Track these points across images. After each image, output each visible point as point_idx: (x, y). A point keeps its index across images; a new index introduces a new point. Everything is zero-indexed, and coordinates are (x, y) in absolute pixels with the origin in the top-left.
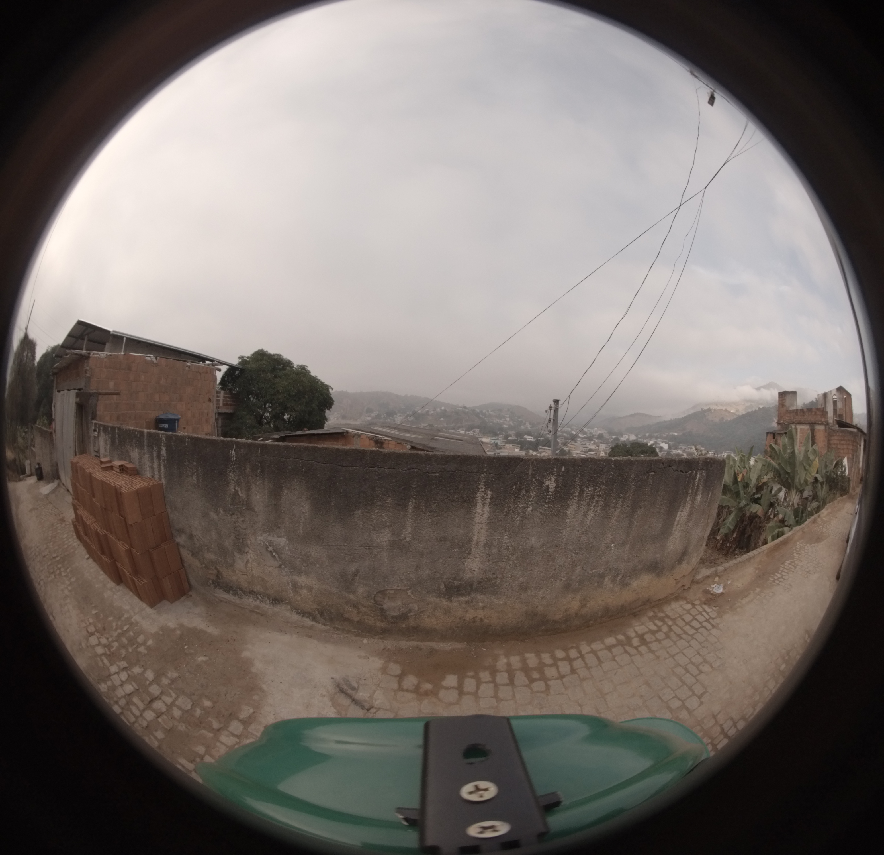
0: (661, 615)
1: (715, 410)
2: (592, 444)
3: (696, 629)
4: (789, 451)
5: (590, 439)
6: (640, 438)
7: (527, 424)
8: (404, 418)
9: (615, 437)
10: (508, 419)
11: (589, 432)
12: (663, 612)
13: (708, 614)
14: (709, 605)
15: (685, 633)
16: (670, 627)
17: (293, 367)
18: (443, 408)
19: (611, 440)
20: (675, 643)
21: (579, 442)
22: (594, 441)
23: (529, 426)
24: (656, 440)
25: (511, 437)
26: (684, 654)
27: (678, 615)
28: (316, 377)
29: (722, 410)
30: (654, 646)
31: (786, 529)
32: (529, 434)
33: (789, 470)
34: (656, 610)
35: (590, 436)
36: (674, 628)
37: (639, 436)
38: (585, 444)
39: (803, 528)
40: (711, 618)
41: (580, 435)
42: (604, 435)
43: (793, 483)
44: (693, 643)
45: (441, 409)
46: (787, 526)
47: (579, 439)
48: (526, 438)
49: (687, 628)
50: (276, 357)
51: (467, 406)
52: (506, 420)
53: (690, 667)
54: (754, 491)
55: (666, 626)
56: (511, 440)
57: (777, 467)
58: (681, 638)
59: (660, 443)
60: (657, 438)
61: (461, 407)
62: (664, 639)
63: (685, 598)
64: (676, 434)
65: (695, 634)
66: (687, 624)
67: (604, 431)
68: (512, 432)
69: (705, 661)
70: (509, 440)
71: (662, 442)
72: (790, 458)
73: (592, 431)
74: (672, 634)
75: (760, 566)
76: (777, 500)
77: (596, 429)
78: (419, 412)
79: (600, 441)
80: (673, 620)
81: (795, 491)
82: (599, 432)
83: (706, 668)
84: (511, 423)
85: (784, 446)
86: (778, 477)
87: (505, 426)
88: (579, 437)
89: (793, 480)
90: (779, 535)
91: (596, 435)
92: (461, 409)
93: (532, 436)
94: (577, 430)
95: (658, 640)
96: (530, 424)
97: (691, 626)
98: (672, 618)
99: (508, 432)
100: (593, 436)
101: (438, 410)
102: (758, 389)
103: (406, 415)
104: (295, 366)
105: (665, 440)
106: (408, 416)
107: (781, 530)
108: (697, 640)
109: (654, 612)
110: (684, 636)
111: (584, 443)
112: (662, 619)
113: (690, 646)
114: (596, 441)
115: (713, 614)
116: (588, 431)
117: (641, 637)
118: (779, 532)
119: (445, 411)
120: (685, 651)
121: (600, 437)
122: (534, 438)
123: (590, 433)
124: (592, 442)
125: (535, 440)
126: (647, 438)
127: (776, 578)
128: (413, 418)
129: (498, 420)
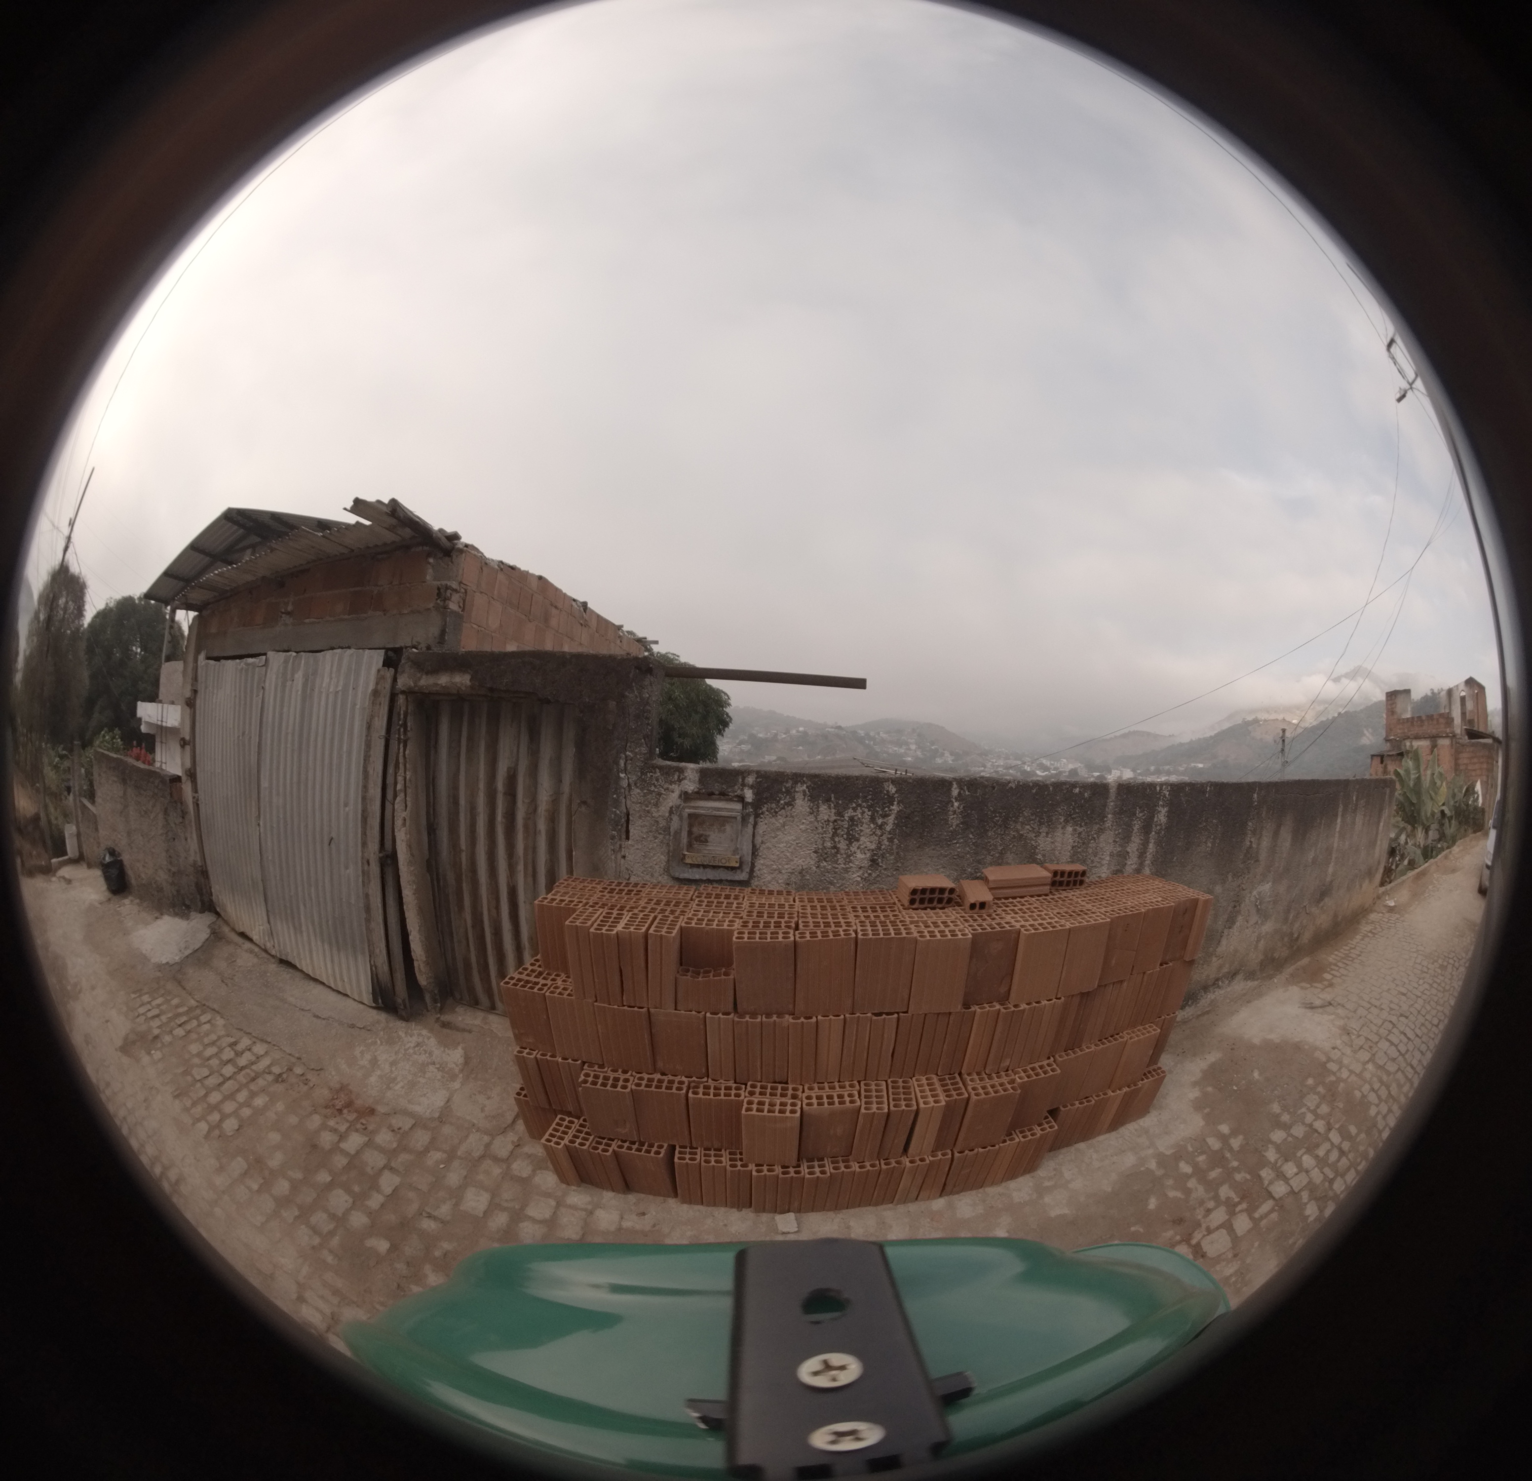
4: (1413, 776)
6: (1137, 775)
8: (735, 747)
10: (913, 747)
18: (801, 729)
23: (950, 759)
33: (1415, 801)
37: (1139, 772)
43: (1419, 817)
45: (798, 731)
51: (843, 725)
52: (909, 749)
61: (832, 727)
64: (1201, 766)
67: (1078, 765)
72: (1415, 785)
73: (1057, 765)
76: (1399, 844)
77: (1065, 760)
78: (761, 735)
81: (1421, 828)
85: (1408, 771)
87: (909, 759)
89: (1419, 813)
92: (833, 730)
94: (1032, 762)
101: (794, 732)
103: (737, 741)
106: (741, 743)
116: (1051, 764)
119: (806, 733)
128: (750, 746)
129: (896, 749)
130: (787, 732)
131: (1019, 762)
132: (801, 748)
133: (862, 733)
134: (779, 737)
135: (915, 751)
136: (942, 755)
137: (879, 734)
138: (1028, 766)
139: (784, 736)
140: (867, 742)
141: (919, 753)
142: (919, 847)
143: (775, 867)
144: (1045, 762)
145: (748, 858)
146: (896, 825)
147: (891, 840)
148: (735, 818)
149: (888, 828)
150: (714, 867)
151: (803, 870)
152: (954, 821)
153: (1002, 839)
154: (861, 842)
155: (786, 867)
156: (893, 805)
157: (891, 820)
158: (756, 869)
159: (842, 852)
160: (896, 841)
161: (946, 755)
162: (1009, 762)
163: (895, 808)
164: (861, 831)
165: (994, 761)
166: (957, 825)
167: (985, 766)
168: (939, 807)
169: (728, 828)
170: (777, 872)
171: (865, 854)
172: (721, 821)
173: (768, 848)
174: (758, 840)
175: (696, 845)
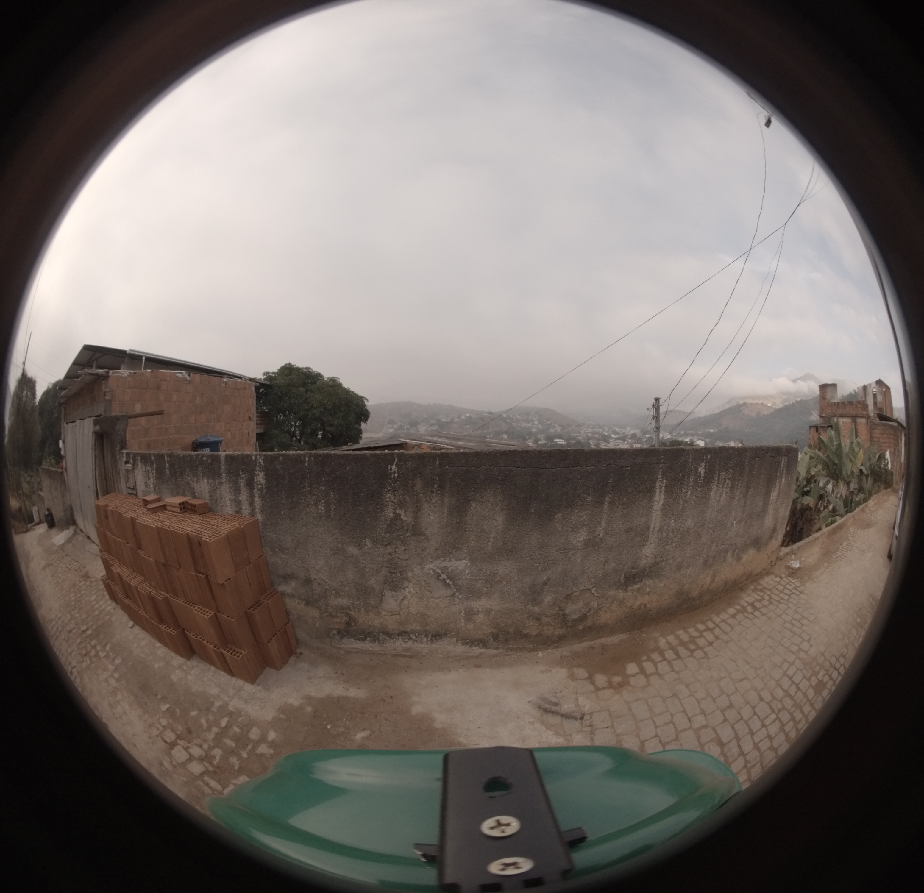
0: (760, 587)
1: (751, 404)
2: (626, 444)
3: (789, 595)
4: (835, 443)
5: (623, 439)
6: (675, 436)
7: (557, 426)
8: (428, 428)
9: (649, 436)
10: (536, 423)
11: (621, 432)
12: (761, 585)
13: (794, 584)
14: (792, 577)
15: (783, 599)
16: (769, 596)
17: (324, 379)
18: (468, 415)
19: (645, 439)
20: (777, 607)
21: (612, 443)
22: (628, 441)
23: (559, 429)
24: (691, 438)
25: (541, 441)
26: (787, 614)
27: (773, 586)
28: (349, 389)
29: (758, 403)
30: (764, 610)
31: (837, 518)
32: (560, 437)
33: (837, 462)
34: (755, 584)
35: (623, 436)
36: (772, 595)
37: (674, 434)
38: (619, 445)
39: (854, 515)
40: (797, 586)
41: (612, 436)
42: (637, 434)
43: (841, 475)
44: (790, 605)
45: (466, 416)
46: (837, 516)
47: (611, 440)
48: (557, 442)
49: (782, 595)
50: (305, 370)
51: (493, 411)
52: (534, 424)
53: (794, 622)
54: (805, 483)
55: (766, 595)
56: (542, 444)
57: (825, 459)
58: (780, 603)
59: (696, 440)
60: (692, 435)
61: (486, 413)
62: (769, 605)
63: (773, 573)
64: (712, 431)
65: (789, 599)
66: (781, 592)
67: (637, 431)
68: (541, 436)
69: (803, 617)
70: (540, 444)
71: (698, 440)
72: (837, 450)
73: (624, 431)
74: (773, 601)
75: (824, 546)
76: (826, 492)
77: (629, 428)
78: (443, 420)
79: (633, 441)
80: (770, 590)
81: (843, 482)
82: (632, 432)
83: (805, 622)
84: (540, 426)
85: (831, 439)
86: (826, 469)
87: (534, 430)
88: (612, 438)
89: (841, 471)
90: (832, 523)
91: (629, 435)
92: (487, 414)
93: (563, 439)
94: (609, 430)
95: (764, 606)
96: (560, 426)
97: (784, 593)
98: (769, 589)
99: (537, 437)
100: (626, 436)
101: (463, 417)
102: (794, 381)
103: (430, 424)
104: (325, 379)
105: (701, 438)
106: (432, 425)
107: (833, 519)
108: (792, 603)
109: (754, 585)
110: (782, 601)
111: (617, 444)
112: (761, 590)
113: (789, 608)
114: (630, 441)
115: (798, 584)
116: (620, 430)
117: (752, 605)
118: (831, 520)
119: (470, 417)
120: (787, 612)
121: (634, 436)
122: (565, 441)
123: (623, 433)
124: (626, 442)
125: (566, 443)
126: (682, 436)
127: (838, 555)
129: (526, 424)
130: (459, 417)
131: (601, 430)
132: (468, 426)
133: (505, 415)
134: (455, 421)
135: (538, 425)
136: (554, 427)
137: (515, 416)
138: (606, 432)
140: (508, 421)
144: (617, 429)
162: (595, 430)
167: (580, 433)
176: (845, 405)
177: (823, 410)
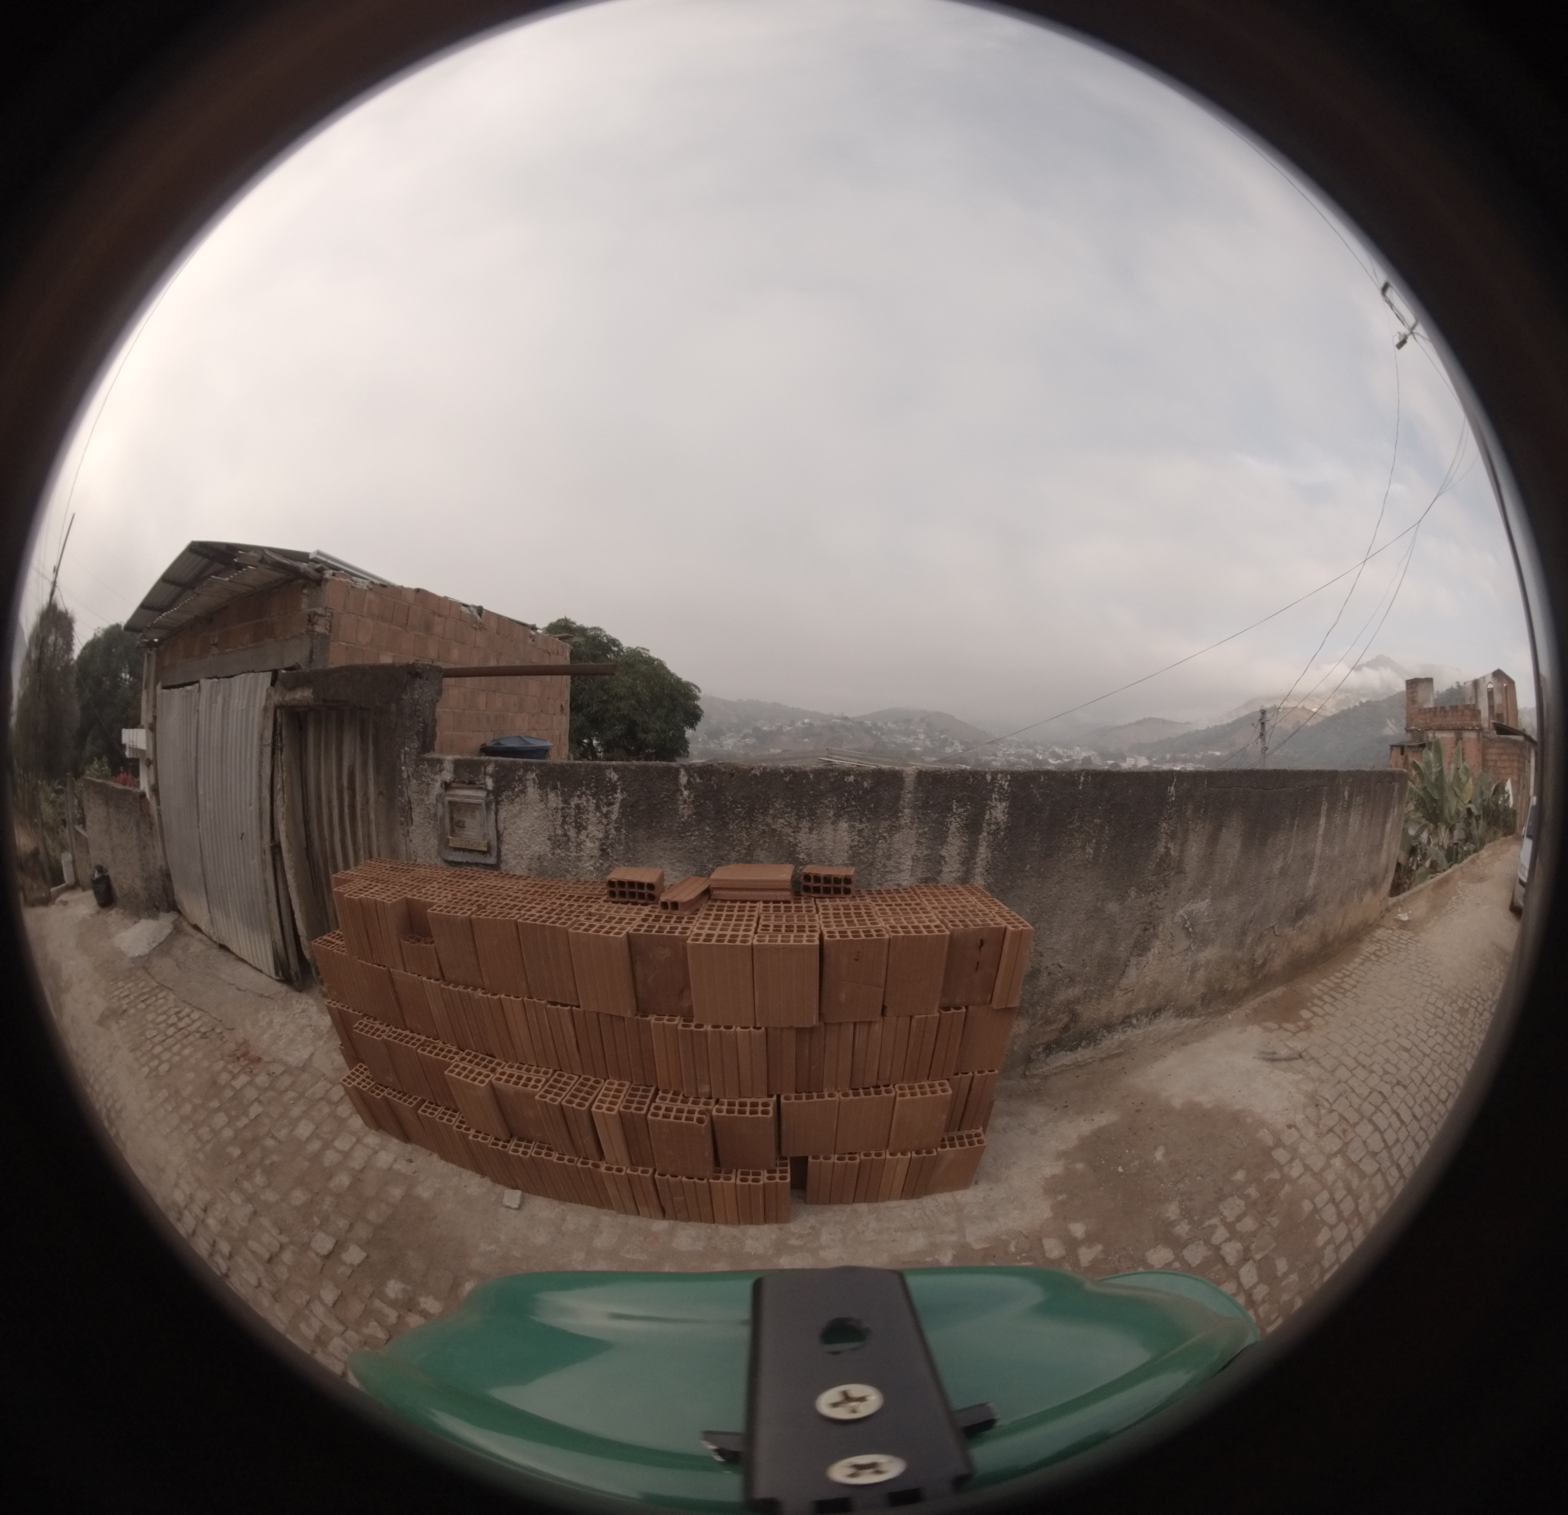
0: (1375, 939)
1: (1285, 709)
3: (1406, 944)
4: (1434, 770)
6: (1156, 762)
8: (739, 741)
10: (922, 737)
11: (1065, 755)
13: (1407, 935)
14: (1404, 929)
15: (1401, 948)
16: (1387, 946)
17: (621, 650)
18: (806, 721)
20: (1398, 954)
23: (959, 748)
27: (1387, 938)
29: (1296, 708)
30: (1387, 958)
33: (1436, 797)
37: (1154, 759)
39: (1462, 867)
42: (1092, 758)
43: (1442, 815)
44: (1410, 952)
45: (803, 723)
51: (850, 716)
52: (918, 739)
55: (1383, 945)
58: (1400, 951)
61: (838, 718)
62: (1389, 953)
63: (1384, 926)
64: (1218, 753)
65: (1407, 947)
66: (1397, 942)
67: (1091, 753)
72: (1436, 779)
73: (1070, 753)
74: (1392, 950)
75: (1429, 900)
77: (1078, 748)
80: (1386, 941)
81: (1444, 826)
87: (918, 749)
89: (1442, 811)
91: (1078, 760)
92: (839, 721)
94: (1044, 751)
95: (1386, 954)
96: (961, 744)
97: (1400, 943)
101: (799, 724)
103: (742, 735)
104: (625, 650)
106: (746, 736)
109: (1369, 938)
112: (1377, 942)
115: (1412, 935)
116: (1064, 752)
117: (1374, 954)
119: (811, 725)
123: (1068, 757)
127: (1447, 909)
128: (754, 740)
129: (904, 739)
130: (792, 724)
131: (1031, 751)
132: (806, 740)
133: (869, 723)
134: (784, 730)
135: (924, 740)
136: (952, 744)
137: (886, 724)
138: (1040, 754)
139: (789, 728)
140: (874, 732)
141: (928, 743)
142: (649, 838)
143: (517, 852)
144: (1059, 750)
145: (494, 843)
146: (623, 814)
147: (617, 829)
148: (480, 805)
149: (614, 817)
150: (471, 851)
151: (540, 856)
152: (685, 811)
153: (748, 833)
154: (589, 831)
155: (526, 852)
156: (616, 793)
157: (616, 808)
158: (502, 854)
159: (573, 840)
160: (623, 831)
161: (956, 744)
162: (1021, 750)
163: (619, 796)
164: (588, 819)
165: (1005, 749)
166: (689, 816)
167: (995, 755)
168: (666, 796)
169: (477, 814)
170: (519, 857)
171: (594, 843)
172: (472, 807)
173: (510, 834)
174: (501, 826)
175: (457, 829)
176: (1445, 712)
177: (1412, 719)
